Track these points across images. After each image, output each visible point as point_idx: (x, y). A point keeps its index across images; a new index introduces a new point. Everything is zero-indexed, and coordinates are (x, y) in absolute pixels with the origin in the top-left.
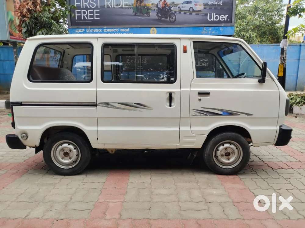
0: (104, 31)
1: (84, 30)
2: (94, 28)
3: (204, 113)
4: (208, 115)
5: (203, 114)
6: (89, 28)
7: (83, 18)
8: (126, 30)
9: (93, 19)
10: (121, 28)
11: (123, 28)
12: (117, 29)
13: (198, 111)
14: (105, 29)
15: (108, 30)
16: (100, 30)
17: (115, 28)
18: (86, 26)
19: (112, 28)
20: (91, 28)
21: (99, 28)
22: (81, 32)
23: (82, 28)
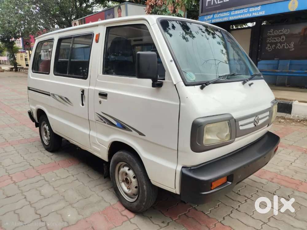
0: (232, 14)
1: (212, 16)
2: (221, 13)
3: (104, 120)
4: (106, 123)
5: (102, 120)
6: (217, 13)
7: (213, 4)
8: (256, 8)
9: (222, 2)
10: (251, 7)
11: (253, 7)
12: (246, 10)
13: (99, 116)
14: (233, 12)
15: (236, 11)
16: (227, 14)
17: (243, 9)
18: (215, 12)
19: (241, 9)
20: (219, 13)
21: (226, 12)
22: (210, 19)
23: (210, 14)
